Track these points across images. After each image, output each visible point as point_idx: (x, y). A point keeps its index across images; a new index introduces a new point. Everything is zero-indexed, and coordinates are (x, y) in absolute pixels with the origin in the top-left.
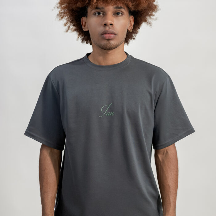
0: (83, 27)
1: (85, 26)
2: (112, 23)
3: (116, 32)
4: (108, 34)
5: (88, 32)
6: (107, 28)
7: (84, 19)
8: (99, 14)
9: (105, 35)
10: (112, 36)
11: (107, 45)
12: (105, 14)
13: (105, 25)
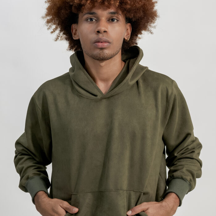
0: (73, 35)
1: (75, 34)
2: (106, 30)
3: (110, 40)
4: (102, 42)
5: (78, 41)
6: (100, 35)
7: (74, 26)
8: (91, 20)
9: (97, 44)
10: (106, 44)
11: (100, 54)
12: (98, 20)
13: (98, 32)
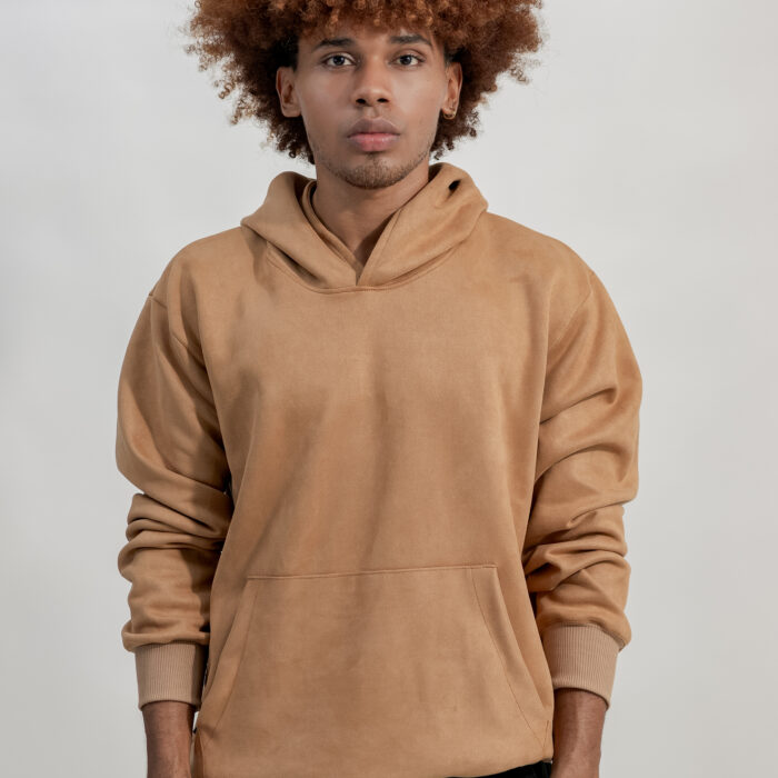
0: (283, 103)
1: (288, 100)
2: (386, 95)
3: (398, 125)
4: (372, 133)
5: (299, 119)
6: (369, 113)
7: (284, 74)
8: (339, 60)
9: (360, 138)
10: (385, 139)
11: (367, 173)
12: (359, 63)
13: (362, 102)
